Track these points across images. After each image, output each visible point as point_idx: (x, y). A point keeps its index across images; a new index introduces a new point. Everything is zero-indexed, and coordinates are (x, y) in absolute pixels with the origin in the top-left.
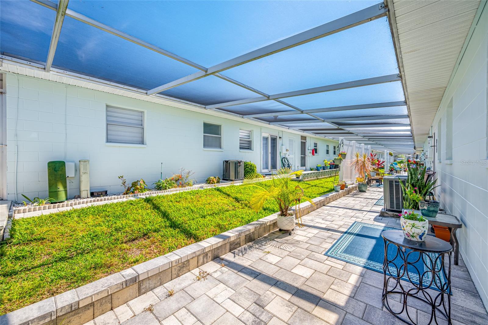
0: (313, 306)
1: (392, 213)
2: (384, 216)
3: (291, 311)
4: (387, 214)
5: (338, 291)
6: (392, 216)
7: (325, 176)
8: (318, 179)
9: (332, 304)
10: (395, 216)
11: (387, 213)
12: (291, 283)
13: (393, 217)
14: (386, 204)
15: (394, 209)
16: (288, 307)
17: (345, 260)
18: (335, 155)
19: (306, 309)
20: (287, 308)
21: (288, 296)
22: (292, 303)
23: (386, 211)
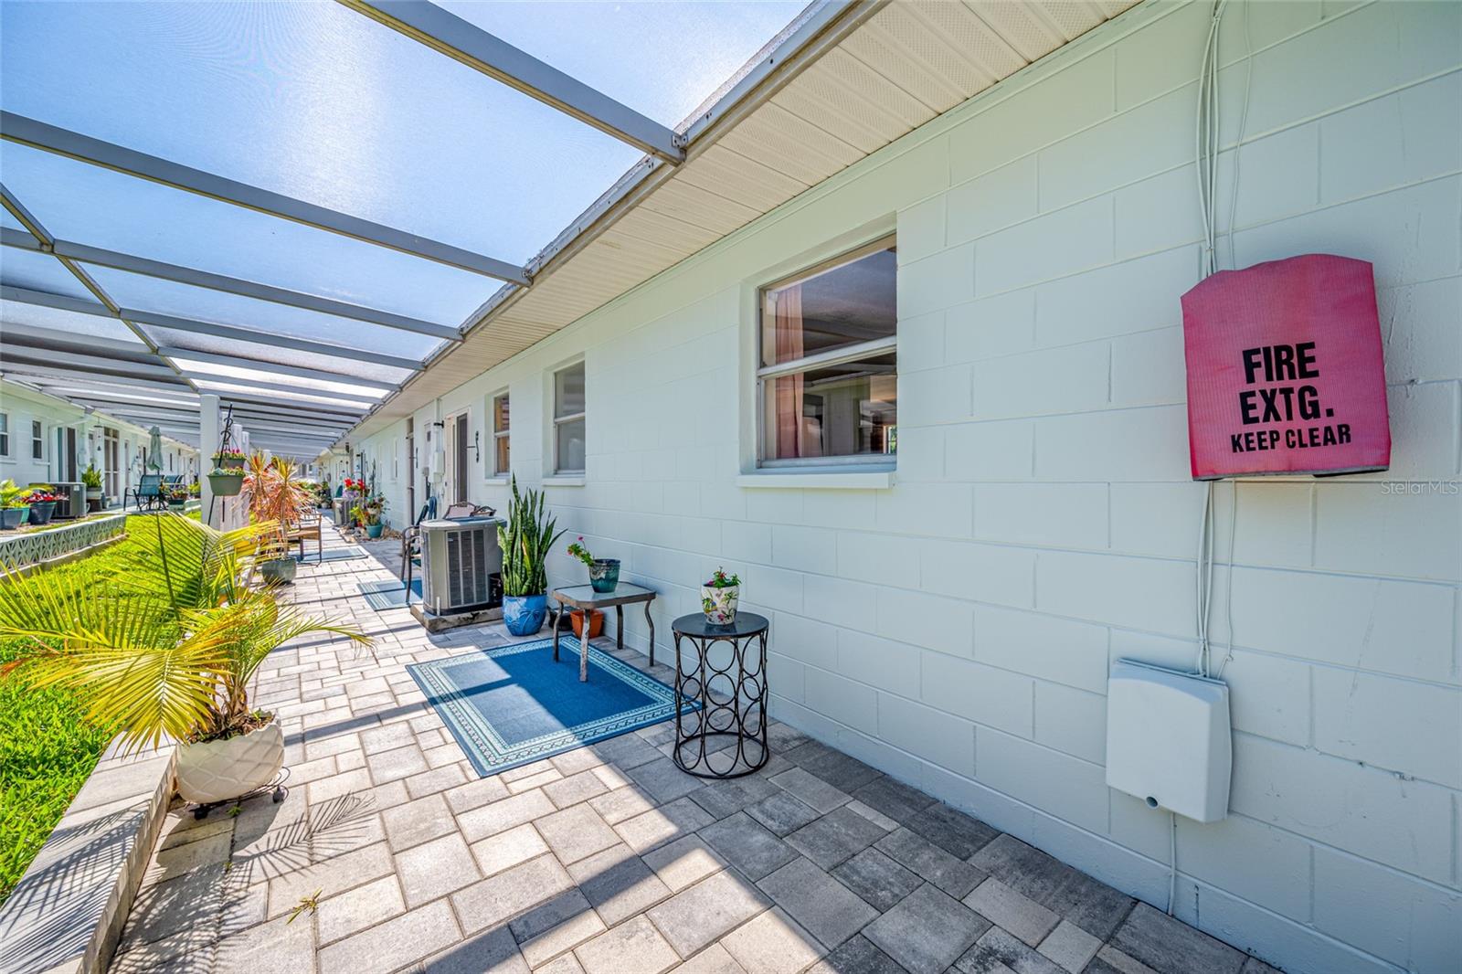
0: (653, 881)
1: (456, 616)
2: (438, 631)
3: (649, 933)
4: (445, 623)
5: (629, 816)
6: (456, 624)
7: (71, 553)
8: (45, 568)
9: (663, 844)
10: (464, 623)
11: (445, 621)
12: (541, 897)
13: (459, 626)
14: (438, 599)
15: (460, 604)
16: (631, 936)
17: (537, 757)
18: (37, 461)
19: (657, 898)
20: (633, 941)
21: (591, 923)
22: (623, 921)
23: (441, 614)
